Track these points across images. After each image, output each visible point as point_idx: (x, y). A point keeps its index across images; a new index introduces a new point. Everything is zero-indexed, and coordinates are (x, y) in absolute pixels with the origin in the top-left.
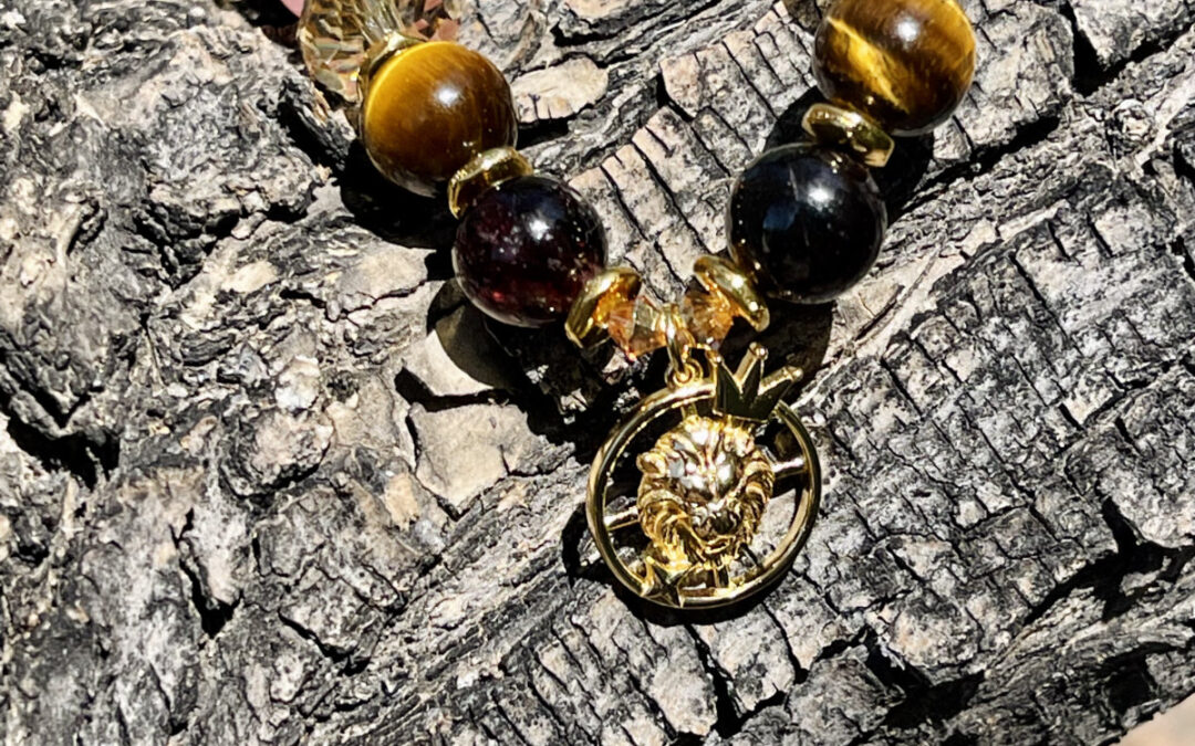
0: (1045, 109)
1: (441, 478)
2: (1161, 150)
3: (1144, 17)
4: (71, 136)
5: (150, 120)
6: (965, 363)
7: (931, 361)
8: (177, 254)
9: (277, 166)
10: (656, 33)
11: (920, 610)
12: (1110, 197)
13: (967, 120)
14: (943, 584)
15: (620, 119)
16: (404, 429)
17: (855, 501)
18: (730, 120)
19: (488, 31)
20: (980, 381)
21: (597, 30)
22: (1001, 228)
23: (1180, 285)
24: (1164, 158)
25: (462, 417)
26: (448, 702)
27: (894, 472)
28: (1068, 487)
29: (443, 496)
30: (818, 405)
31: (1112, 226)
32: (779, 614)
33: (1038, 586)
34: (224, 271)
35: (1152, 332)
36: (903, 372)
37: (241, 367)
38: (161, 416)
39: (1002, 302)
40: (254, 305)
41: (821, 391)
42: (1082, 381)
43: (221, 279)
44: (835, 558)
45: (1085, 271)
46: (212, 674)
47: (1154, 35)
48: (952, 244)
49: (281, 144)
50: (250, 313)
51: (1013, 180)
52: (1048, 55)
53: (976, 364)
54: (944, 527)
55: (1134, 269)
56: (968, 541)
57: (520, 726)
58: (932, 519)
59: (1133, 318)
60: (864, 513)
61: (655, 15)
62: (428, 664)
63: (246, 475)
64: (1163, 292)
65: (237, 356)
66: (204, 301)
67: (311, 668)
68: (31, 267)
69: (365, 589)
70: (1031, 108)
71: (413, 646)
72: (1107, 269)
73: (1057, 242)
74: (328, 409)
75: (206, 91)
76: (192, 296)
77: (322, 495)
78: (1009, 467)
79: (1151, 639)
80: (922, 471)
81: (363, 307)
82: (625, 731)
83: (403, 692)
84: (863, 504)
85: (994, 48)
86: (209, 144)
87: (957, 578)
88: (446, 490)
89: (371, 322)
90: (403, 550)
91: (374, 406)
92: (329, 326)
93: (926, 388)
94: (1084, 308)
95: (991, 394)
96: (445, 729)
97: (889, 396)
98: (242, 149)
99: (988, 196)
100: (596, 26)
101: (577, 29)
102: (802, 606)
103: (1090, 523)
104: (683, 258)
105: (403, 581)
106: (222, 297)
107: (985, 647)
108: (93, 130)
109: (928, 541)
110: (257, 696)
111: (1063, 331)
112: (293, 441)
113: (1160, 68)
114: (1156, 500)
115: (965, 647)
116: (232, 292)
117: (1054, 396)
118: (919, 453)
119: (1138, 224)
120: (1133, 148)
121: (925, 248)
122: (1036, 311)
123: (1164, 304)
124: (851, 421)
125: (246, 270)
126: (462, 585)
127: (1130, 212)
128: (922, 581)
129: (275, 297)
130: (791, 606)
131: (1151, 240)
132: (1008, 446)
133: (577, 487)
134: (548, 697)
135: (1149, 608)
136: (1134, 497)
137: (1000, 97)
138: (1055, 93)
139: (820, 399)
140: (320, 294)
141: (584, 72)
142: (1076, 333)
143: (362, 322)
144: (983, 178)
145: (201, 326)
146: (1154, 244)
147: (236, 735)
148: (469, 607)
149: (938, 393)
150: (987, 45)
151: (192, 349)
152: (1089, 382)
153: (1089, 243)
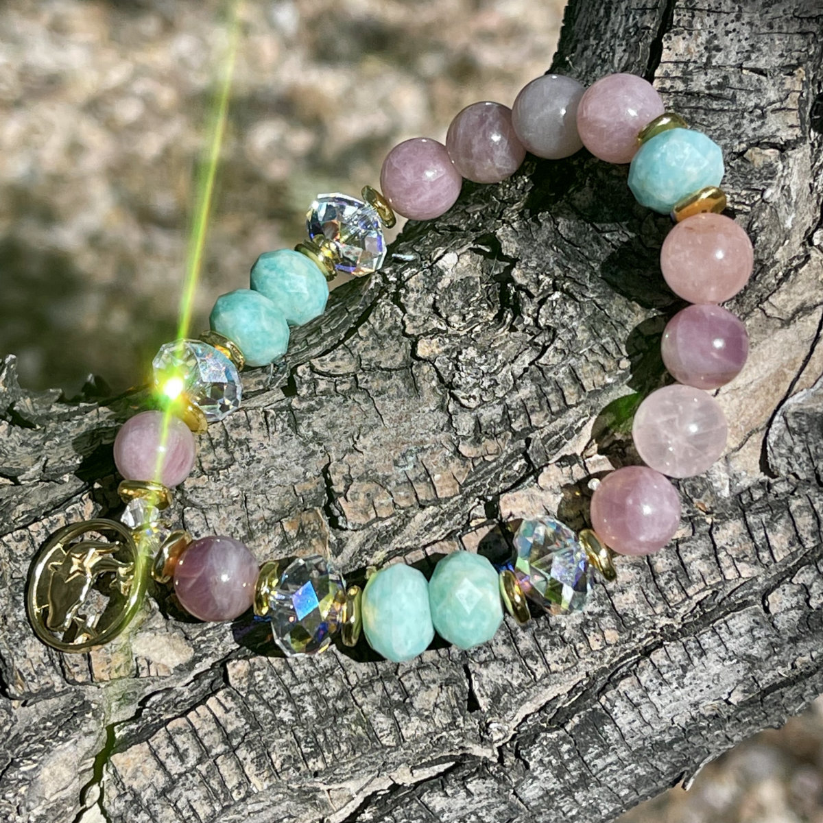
3: (511, 685)
13: (403, 723)
18: (265, 697)
22: (414, 770)
39: (409, 815)
52: (454, 703)
64: (498, 805)
72: (469, 799)
104: (230, 773)
122: (427, 816)
137: (423, 714)
153: (461, 791)
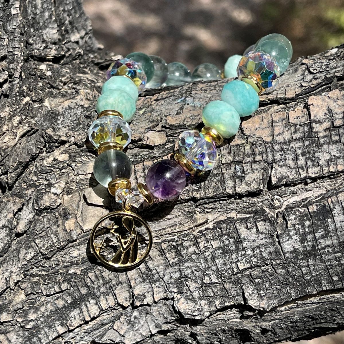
0: (255, 190)
1: (83, 222)
2: (281, 211)
4: (39, 109)
5: (62, 110)
6: (216, 244)
7: (207, 240)
8: (49, 146)
9: (81, 133)
11: (187, 298)
12: (262, 218)
14: (196, 294)
15: (164, 152)
16: (81, 207)
20: (218, 250)
23: (275, 246)
24: (281, 214)
25: (95, 209)
26: (65, 275)
27: (192, 263)
28: (234, 284)
30: (175, 240)
31: (261, 225)
32: (153, 286)
33: (220, 305)
34: (59, 153)
35: (265, 255)
36: (199, 240)
37: (51, 178)
38: (26, 183)
40: (60, 164)
41: (178, 237)
42: (244, 260)
43: (57, 155)
44: (171, 277)
45: (252, 234)
46: (13, 247)
47: (289, 182)
48: (225, 214)
49: (84, 128)
50: (58, 166)
51: (246, 204)
53: (218, 245)
54: (200, 281)
55: (264, 238)
56: (205, 286)
57: (80, 287)
58: (198, 278)
59: (261, 249)
60: (181, 270)
62: (65, 264)
63: (38, 204)
65: (51, 175)
66: (51, 158)
67: (35, 255)
68: (7, 139)
69: (55, 241)
70: (253, 189)
71: (63, 258)
73: (247, 224)
74: (64, 196)
75: (80, 107)
76: (48, 157)
77: (52, 216)
78: (220, 273)
79: (248, 329)
80: (198, 266)
81: (83, 174)
82: (106, 298)
83: (57, 268)
84: (181, 267)
86: (71, 121)
87: (200, 294)
88: (83, 225)
89: (84, 179)
90: (65, 236)
91: (75, 199)
92: (73, 176)
93: (204, 246)
94: (249, 242)
95: (221, 254)
96: (61, 281)
97: (194, 245)
98: (77, 126)
99: (238, 205)
100: (170, 126)
101: (166, 125)
102: (160, 286)
103: (238, 294)
105: (63, 243)
106: (55, 159)
107: (201, 314)
108: (45, 109)
109: (195, 283)
110: (21, 256)
111: (242, 246)
112: (52, 200)
113: (290, 191)
114: (257, 296)
115: (196, 312)
116: (57, 159)
117: (236, 260)
118: (199, 261)
119: (268, 228)
120: (275, 208)
121: (219, 212)
123: (270, 249)
124: (183, 247)
125: (63, 155)
126: (80, 249)
127: (266, 224)
128: (191, 292)
129: (65, 164)
130: (157, 285)
131: (270, 233)
132: (221, 268)
134: (88, 283)
135: (253, 320)
136: (251, 293)
138: (259, 187)
140: (74, 167)
141: (162, 136)
142: (246, 247)
143: (81, 178)
144: (238, 200)
145: (47, 165)
147: (13, 263)
148: (79, 254)
149: (207, 249)
150: (251, 168)
151: (42, 169)
152: (246, 260)
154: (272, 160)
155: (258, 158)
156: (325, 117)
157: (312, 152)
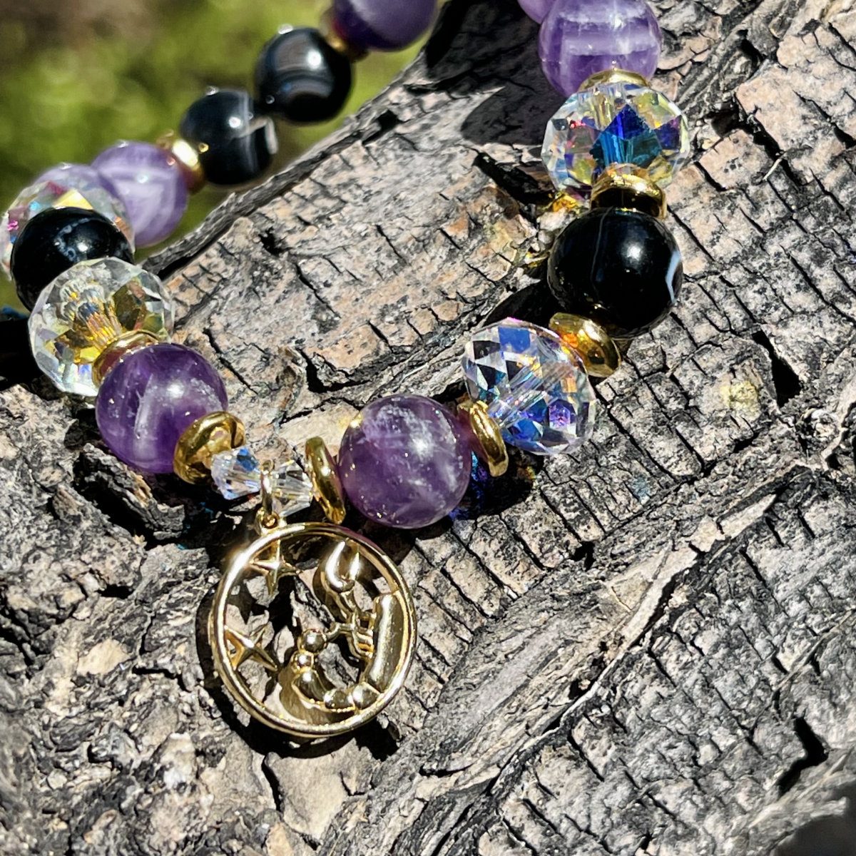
0: (759, 427)
1: (303, 817)
3: (825, 341)
6: (705, 641)
7: (683, 644)
8: (33, 648)
9: (104, 547)
10: (405, 376)
11: (674, 839)
12: (815, 495)
13: (693, 439)
14: (688, 813)
16: (261, 776)
17: (624, 764)
19: (241, 379)
20: (715, 651)
21: (353, 378)
22: (723, 523)
24: (846, 454)
27: (653, 734)
28: (775, 718)
29: (307, 833)
30: (604, 698)
33: (751, 797)
34: (74, 655)
35: (838, 590)
36: (664, 658)
37: (113, 747)
39: (735, 588)
40: (112, 685)
42: (789, 637)
43: (72, 662)
44: (609, 811)
45: (794, 553)
48: (683, 539)
49: (104, 526)
50: (110, 693)
51: (726, 480)
52: (759, 381)
53: (714, 639)
54: (689, 769)
55: (829, 545)
56: (705, 775)
58: (679, 765)
59: (825, 581)
60: (630, 772)
61: (403, 360)
63: (145, 855)
64: (846, 558)
65: (107, 737)
66: (63, 687)
70: (747, 427)
72: (809, 549)
73: (776, 535)
74: (202, 776)
76: (50, 685)
78: (736, 713)
80: (673, 730)
84: (630, 764)
85: (705, 374)
87: (697, 806)
88: (308, 827)
91: (237, 763)
92: (186, 696)
93: (681, 665)
94: (792, 581)
95: (723, 659)
97: (654, 679)
98: (63, 532)
99: (707, 496)
100: (352, 375)
101: (335, 379)
103: (786, 740)
104: (470, 580)
106: (81, 681)
109: (677, 782)
111: (776, 601)
112: (181, 814)
113: (833, 377)
114: (832, 713)
116: (89, 675)
117: (768, 652)
118: (671, 715)
119: (834, 512)
120: (821, 447)
121: (661, 544)
122: (758, 590)
123: (848, 566)
124: (627, 704)
125: (95, 650)
127: (830, 503)
128: (673, 815)
129: (130, 675)
131: (843, 522)
132: (734, 696)
133: (399, 791)
136: (819, 715)
137: (719, 418)
138: (767, 413)
139: (604, 693)
140: (174, 668)
142: (785, 600)
144: (703, 481)
145: (67, 714)
146: (845, 525)
149: (688, 668)
150: (700, 373)
151: (62, 736)
152: (794, 637)
153: (798, 531)
154: (745, 319)
155: (702, 332)
156: (810, 128)
157: (838, 241)
